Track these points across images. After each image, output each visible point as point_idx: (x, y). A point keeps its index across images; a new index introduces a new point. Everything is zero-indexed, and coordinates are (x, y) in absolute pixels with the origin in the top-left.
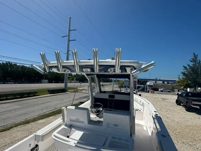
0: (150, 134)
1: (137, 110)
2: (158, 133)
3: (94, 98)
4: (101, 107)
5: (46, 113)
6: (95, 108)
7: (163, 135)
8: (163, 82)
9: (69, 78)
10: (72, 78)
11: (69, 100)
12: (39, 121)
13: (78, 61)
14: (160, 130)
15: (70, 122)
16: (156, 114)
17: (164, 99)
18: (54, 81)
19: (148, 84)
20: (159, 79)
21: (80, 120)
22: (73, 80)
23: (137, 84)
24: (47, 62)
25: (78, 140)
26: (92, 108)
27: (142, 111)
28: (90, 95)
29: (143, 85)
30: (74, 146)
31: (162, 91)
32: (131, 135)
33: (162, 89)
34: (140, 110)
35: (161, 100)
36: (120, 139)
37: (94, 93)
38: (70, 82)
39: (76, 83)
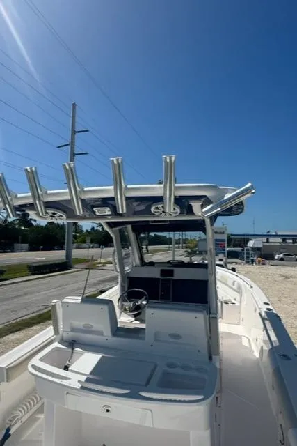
0: (257, 355)
1: (226, 303)
2: (273, 351)
3: (128, 278)
4: (145, 297)
5: (24, 318)
6: (131, 301)
7: (283, 355)
8: (284, 240)
9: (75, 237)
10: (82, 238)
11: (76, 286)
12: (7, 337)
13: (78, 189)
14: (278, 344)
15: (71, 334)
16: (267, 309)
17: (287, 277)
18: (42, 247)
19: (251, 246)
20: (274, 234)
21: (93, 329)
22: (85, 242)
23: (226, 245)
24: (10, 195)
25: (88, 373)
26: (124, 301)
27: (237, 304)
28: (118, 270)
29: (240, 247)
30: (79, 388)
31: (282, 259)
32: (210, 358)
33: (281, 256)
34: (234, 301)
35: (281, 278)
36: (185, 367)
37: (127, 268)
38: (79, 248)
39: (92, 247)
